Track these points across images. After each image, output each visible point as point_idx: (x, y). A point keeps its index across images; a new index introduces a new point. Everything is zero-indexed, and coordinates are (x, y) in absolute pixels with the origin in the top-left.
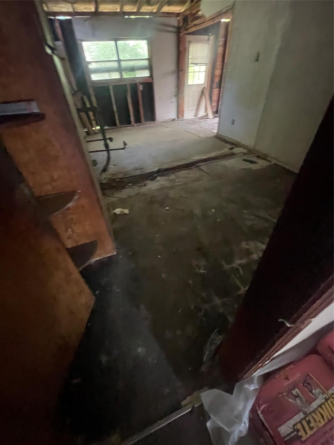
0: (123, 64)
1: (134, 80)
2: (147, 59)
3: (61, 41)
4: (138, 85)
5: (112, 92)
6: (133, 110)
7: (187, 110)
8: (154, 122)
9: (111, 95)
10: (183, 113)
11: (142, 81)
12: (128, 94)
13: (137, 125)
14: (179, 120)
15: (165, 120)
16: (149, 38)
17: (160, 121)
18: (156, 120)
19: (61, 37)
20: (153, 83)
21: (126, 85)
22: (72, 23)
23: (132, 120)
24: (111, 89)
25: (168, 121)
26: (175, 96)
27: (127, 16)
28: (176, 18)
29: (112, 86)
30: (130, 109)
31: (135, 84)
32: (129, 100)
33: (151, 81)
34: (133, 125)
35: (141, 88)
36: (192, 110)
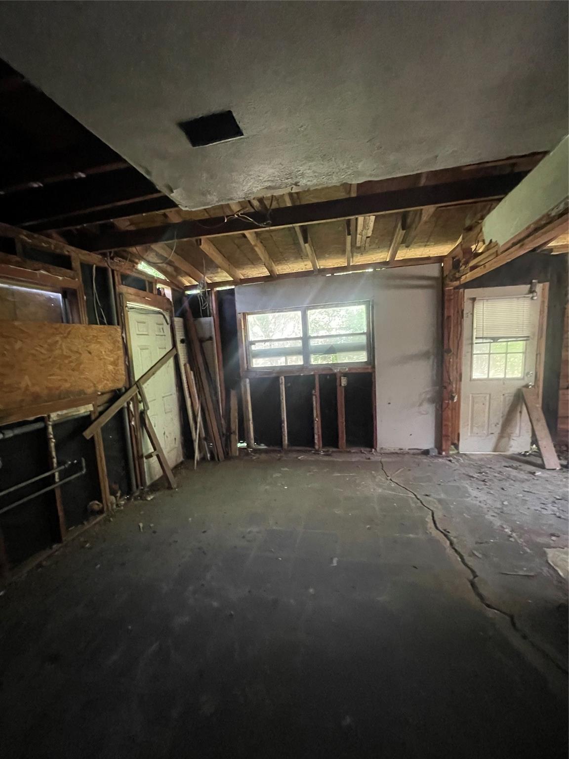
0: (313, 343)
1: (331, 369)
2: (363, 334)
3: (213, 317)
4: (338, 377)
5: (282, 386)
6: (320, 423)
7: (472, 432)
8: (371, 451)
9: (281, 392)
10: (458, 440)
11: (347, 370)
12: (314, 391)
13: (328, 451)
14: (441, 456)
15: (402, 449)
16: (369, 301)
17: (387, 451)
18: (376, 447)
19: (215, 312)
20: (373, 375)
21: (314, 375)
22: (234, 293)
23: (316, 441)
24: (282, 383)
25: (408, 453)
26: (432, 401)
27: (330, 274)
28: (437, 265)
29: (285, 377)
30: (314, 419)
31: (332, 374)
32: (314, 403)
33: (370, 371)
34: (317, 451)
35: (344, 382)
36: (488, 435)
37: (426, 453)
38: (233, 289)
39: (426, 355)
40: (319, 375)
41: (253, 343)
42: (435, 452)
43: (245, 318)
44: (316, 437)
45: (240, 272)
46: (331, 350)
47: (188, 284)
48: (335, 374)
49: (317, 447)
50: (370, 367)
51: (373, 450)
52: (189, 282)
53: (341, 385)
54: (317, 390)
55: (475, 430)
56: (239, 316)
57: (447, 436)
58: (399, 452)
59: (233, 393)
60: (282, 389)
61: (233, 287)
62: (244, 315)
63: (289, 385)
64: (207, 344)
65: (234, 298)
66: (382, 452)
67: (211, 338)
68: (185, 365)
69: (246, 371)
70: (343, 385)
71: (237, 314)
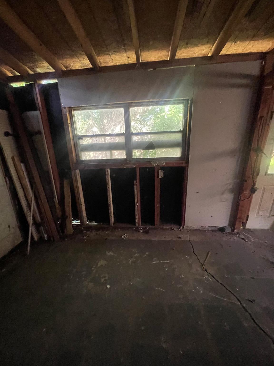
0: (135, 139)
2: (180, 131)
3: (40, 111)
4: (156, 170)
5: (108, 177)
6: (140, 207)
7: (258, 214)
8: (179, 228)
9: (107, 182)
10: (247, 220)
11: (164, 164)
12: (135, 182)
13: (146, 228)
14: (234, 233)
15: (203, 227)
16: (188, 100)
17: (192, 228)
18: (184, 225)
19: (41, 106)
20: (187, 169)
21: (135, 168)
22: (58, 87)
23: (137, 221)
24: (108, 174)
25: (208, 230)
26: (232, 191)
27: (152, 68)
28: (258, 62)
29: (110, 169)
30: (135, 204)
31: (151, 168)
32: (135, 191)
33: (184, 165)
34: (137, 228)
35: (161, 175)
36: (269, 217)
37: (222, 230)
38: (56, 84)
39: (232, 153)
40: (140, 168)
41: (81, 138)
42: (229, 230)
43: (71, 114)
44: (137, 217)
45: (61, 61)
46: (151, 146)
47: (10, 75)
48: (154, 168)
49: (137, 225)
50: (184, 162)
51: (181, 227)
52: (12, 73)
53: (158, 177)
54: (137, 181)
55: (261, 213)
56: (66, 112)
57: (241, 218)
58: (201, 229)
59: (65, 182)
60: (108, 180)
61: (56, 81)
62: (71, 110)
63: (114, 175)
64: (37, 138)
65: (59, 92)
66: (188, 229)
67: (39, 133)
68: (13, 158)
69: (75, 164)
70: (160, 177)
71: (62, 108)
